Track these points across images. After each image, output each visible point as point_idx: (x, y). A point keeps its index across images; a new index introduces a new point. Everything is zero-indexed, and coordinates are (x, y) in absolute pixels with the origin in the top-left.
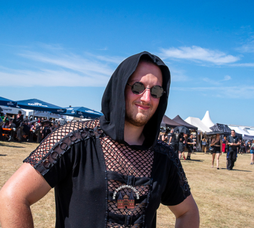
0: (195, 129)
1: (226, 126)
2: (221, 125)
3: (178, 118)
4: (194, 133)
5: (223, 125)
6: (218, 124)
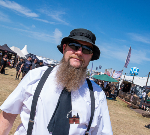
0: (15, 54)
1: (35, 56)
2: (32, 54)
3: (6, 45)
4: (14, 57)
5: (33, 55)
6: (30, 54)
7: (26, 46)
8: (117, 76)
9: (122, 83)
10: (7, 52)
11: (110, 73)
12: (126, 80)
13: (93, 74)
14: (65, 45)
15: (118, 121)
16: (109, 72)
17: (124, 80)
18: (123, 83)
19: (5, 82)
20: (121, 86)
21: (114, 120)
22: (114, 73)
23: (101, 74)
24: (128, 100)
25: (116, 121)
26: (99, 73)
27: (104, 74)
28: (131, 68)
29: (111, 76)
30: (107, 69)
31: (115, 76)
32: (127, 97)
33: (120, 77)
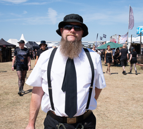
0: (14, 46)
1: (35, 42)
2: (31, 42)
3: (2, 40)
4: (14, 49)
6: (29, 42)
7: (22, 35)
8: (124, 40)
9: (130, 46)
10: (5, 46)
11: (116, 40)
12: (134, 42)
13: (99, 45)
14: (61, 29)
15: (133, 85)
16: (114, 39)
17: (132, 42)
18: (132, 46)
19: (12, 76)
20: (130, 50)
21: (129, 85)
22: (119, 38)
23: (107, 42)
24: (141, 62)
25: (131, 85)
26: (105, 43)
27: (109, 42)
28: (137, 28)
29: (117, 42)
30: (112, 37)
31: (122, 41)
32: (139, 59)
33: (127, 41)
